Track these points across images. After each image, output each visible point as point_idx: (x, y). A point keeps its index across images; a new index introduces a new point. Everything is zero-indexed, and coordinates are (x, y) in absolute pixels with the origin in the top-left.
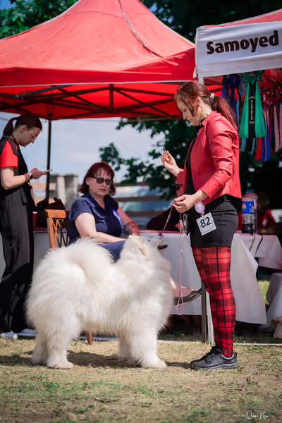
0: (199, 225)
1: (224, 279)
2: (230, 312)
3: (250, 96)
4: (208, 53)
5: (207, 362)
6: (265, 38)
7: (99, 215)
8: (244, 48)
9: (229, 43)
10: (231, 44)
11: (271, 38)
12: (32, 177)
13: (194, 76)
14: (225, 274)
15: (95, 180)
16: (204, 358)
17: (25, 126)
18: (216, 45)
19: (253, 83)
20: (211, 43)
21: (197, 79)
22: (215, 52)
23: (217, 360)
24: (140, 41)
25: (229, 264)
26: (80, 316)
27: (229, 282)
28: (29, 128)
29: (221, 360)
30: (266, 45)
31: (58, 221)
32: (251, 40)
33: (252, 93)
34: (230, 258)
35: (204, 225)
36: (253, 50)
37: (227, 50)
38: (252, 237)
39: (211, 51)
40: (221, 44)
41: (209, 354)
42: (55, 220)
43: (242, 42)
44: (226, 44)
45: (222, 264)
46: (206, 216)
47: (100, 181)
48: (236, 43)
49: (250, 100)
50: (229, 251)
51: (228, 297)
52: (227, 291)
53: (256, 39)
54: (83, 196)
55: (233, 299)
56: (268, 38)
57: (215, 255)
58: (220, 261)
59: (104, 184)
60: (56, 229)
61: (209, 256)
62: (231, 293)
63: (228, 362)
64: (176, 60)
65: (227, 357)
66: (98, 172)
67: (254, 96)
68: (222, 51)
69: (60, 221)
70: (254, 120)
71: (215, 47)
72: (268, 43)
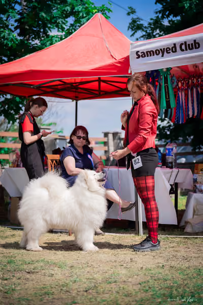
0: (133, 163)
1: (150, 196)
2: (155, 216)
3: (165, 84)
4: (137, 58)
5: (142, 246)
6: (169, 48)
7: (78, 158)
8: (157, 55)
9: (148, 51)
10: (150, 52)
11: (172, 48)
12: (42, 136)
13: (129, 72)
14: (151, 192)
15: (76, 137)
16: (141, 244)
17: (37, 105)
18: (141, 53)
19: (165, 75)
20: (139, 52)
21: (131, 74)
22: (141, 57)
23: (148, 245)
24: (110, 52)
25: (154, 186)
26: (46, 221)
27: (154, 197)
28: (40, 106)
29: (150, 245)
30: (170, 52)
31: (54, 162)
32: (161, 49)
33: (166, 82)
34: (154, 182)
35: (136, 163)
36: (163, 56)
37: (148, 56)
38: (171, 170)
39: (139, 57)
40: (143, 53)
41: (144, 241)
42: (52, 161)
43: (156, 51)
44: (147, 52)
45: (149, 187)
46: (137, 158)
47: (79, 138)
48: (153, 51)
49: (165, 86)
50: (153, 178)
51: (154, 206)
52: (153, 203)
53: (164, 49)
54: (70, 146)
55: (157, 208)
56: (171, 48)
57: (145, 181)
58: (148, 185)
59: (82, 139)
60: (53, 166)
61: (140, 182)
62: (156, 204)
63: (155, 246)
64: (119, 62)
65: (154, 243)
66: (78, 133)
67: (167, 84)
68: (145, 56)
69: (56, 162)
70: (169, 98)
71: (140, 54)
72: (171, 51)
